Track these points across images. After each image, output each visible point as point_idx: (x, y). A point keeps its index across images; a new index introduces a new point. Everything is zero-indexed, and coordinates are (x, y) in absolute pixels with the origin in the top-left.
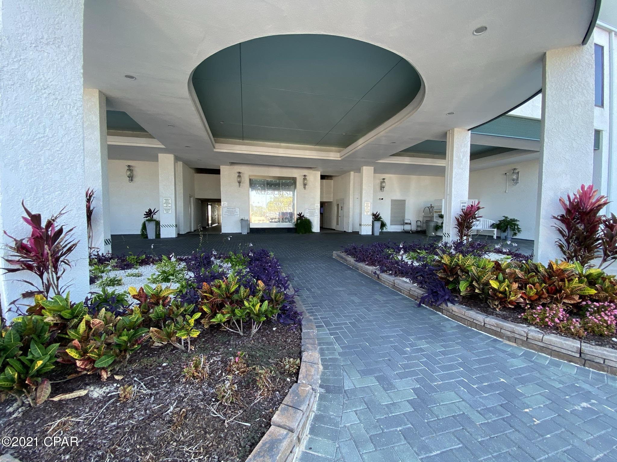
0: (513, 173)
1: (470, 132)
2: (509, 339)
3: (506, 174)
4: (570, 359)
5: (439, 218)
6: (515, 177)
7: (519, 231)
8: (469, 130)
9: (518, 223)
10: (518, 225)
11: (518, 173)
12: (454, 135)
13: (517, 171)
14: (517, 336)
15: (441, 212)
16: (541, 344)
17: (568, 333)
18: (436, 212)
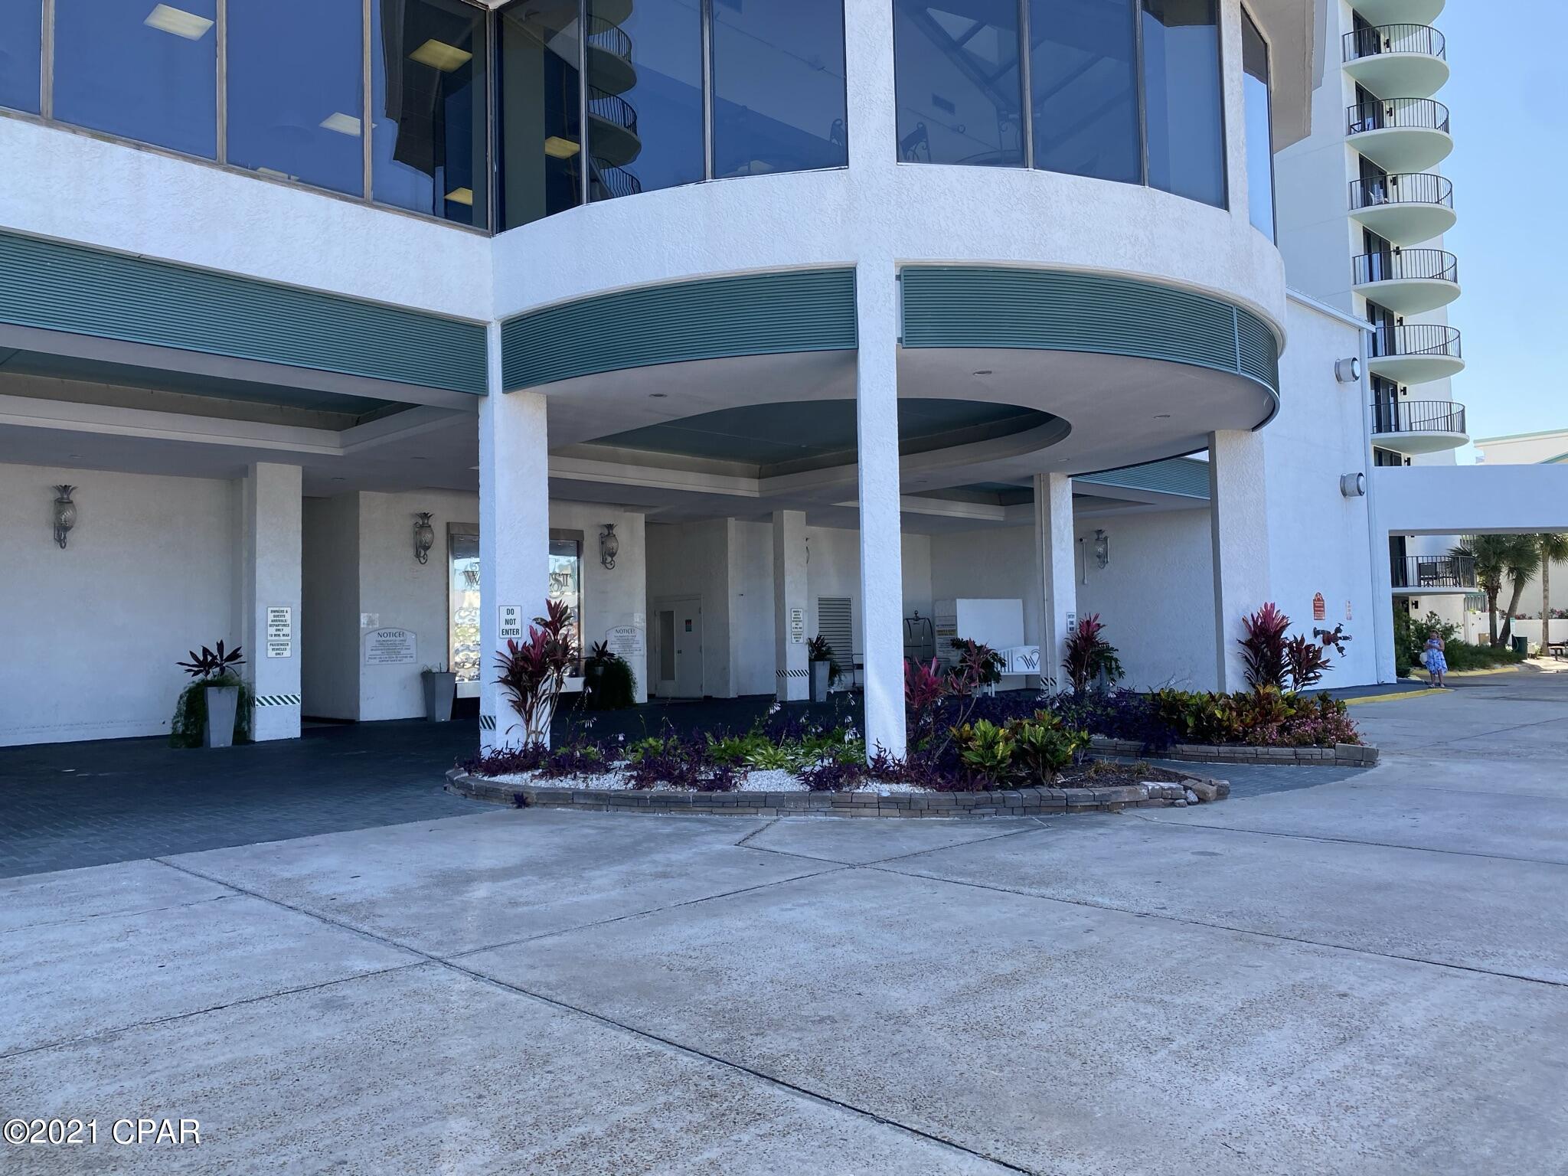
0: (1098, 539)
1: (1070, 479)
2: (1242, 761)
3: (1081, 540)
4: (1289, 762)
5: (950, 648)
6: (1101, 550)
7: (1121, 674)
8: (1069, 476)
9: (1115, 655)
10: (1116, 660)
11: (1106, 539)
12: (1049, 484)
13: (1102, 536)
14: (1249, 756)
15: (955, 631)
16: (1268, 756)
17: (1284, 745)
18: (941, 633)
